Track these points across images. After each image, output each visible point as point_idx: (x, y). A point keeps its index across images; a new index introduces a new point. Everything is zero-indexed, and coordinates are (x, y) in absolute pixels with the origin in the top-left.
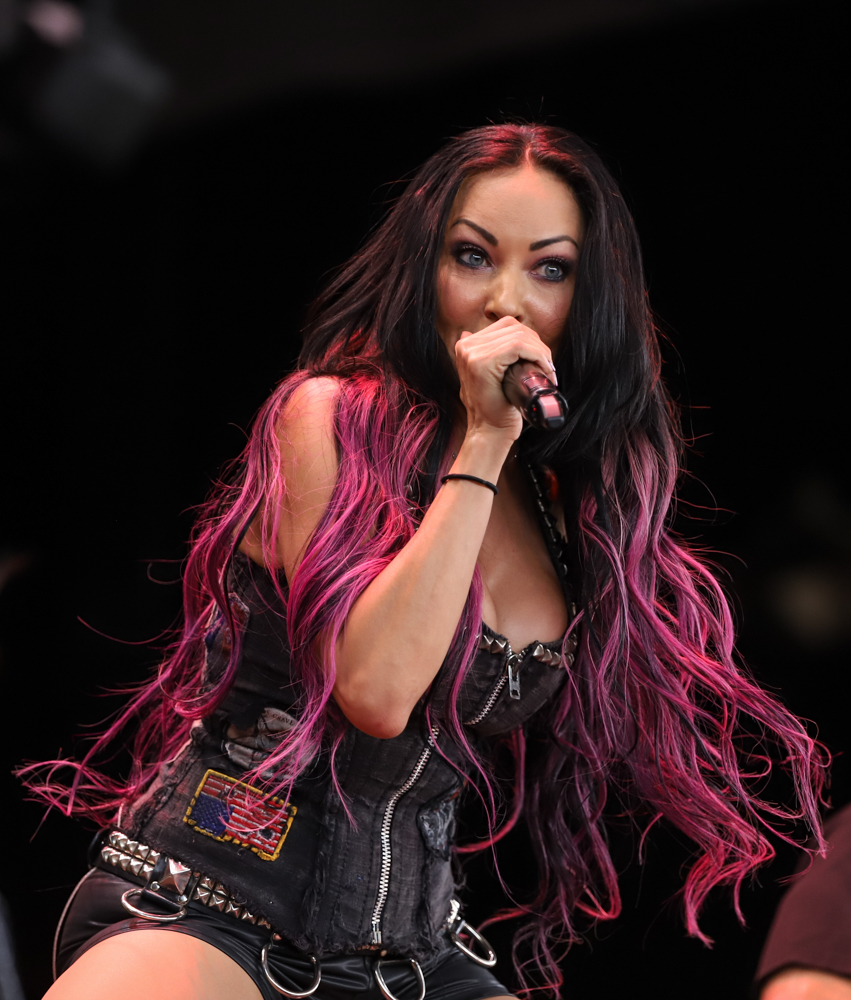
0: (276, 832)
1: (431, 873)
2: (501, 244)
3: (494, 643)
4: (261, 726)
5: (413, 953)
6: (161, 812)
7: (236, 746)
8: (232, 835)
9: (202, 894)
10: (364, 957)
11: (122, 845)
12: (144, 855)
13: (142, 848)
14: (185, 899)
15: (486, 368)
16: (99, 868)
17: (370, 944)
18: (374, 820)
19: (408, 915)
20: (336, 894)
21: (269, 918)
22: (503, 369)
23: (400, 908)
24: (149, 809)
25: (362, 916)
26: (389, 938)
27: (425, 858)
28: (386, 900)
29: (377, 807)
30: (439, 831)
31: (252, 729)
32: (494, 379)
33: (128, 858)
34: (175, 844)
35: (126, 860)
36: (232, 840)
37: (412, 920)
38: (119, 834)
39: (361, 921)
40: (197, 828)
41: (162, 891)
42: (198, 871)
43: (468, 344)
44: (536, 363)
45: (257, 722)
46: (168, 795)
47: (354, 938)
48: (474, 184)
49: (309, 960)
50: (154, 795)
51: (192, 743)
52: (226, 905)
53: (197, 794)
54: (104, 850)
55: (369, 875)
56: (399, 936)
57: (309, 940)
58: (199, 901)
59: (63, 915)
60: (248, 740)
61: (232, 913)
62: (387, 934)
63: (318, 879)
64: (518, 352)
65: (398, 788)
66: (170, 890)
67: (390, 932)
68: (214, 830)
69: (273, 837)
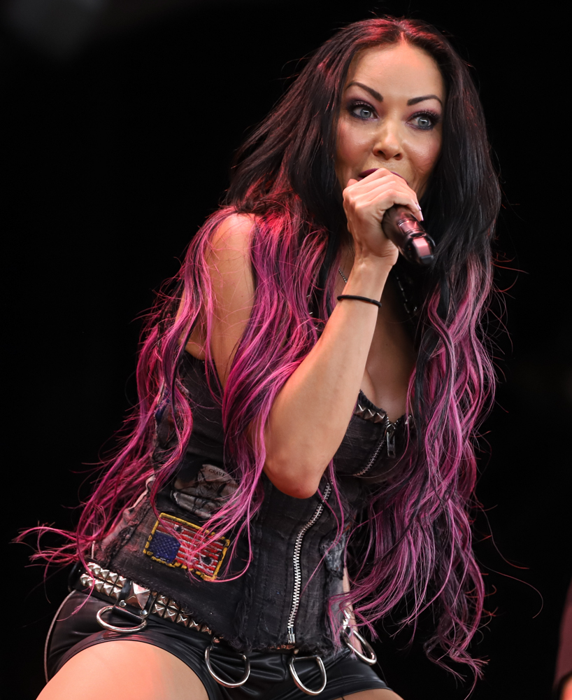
0: (214, 558)
1: (331, 589)
2: (385, 100)
3: (376, 415)
4: (201, 479)
5: (319, 650)
6: (126, 547)
7: (182, 495)
8: (180, 562)
9: (158, 609)
10: (281, 655)
11: (97, 573)
12: (114, 580)
13: (112, 575)
14: (146, 613)
15: (369, 214)
16: (79, 590)
17: (287, 644)
18: (288, 549)
19: (314, 621)
20: (261, 606)
21: (210, 625)
22: (382, 213)
23: (308, 616)
24: (116, 544)
25: (280, 622)
26: (301, 638)
27: (326, 578)
28: (298, 610)
29: (290, 539)
30: (336, 556)
31: (194, 482)
32: (376, 221)
33: (102, 582)
34: (137, 571)
35: (100, 584)
36: (181, 566)
37: (317, 625)
38: (94, 564)
39: (280, 626)
40: (154, 558)
41: (128, 607)
42: (155, 591)
43: (354, 193)
44: (407, 207)
45: (197, 476)
46: (131, 534)
47: (275, 639)
48: (363, 57)
49: (241, 658)
50: (120, 533)
51: (148, 493)
52: (177, 617)
53: (153, 532)
54: (83, 577)
55: (285, 591)
56: (308, 637)
57: (242, 641)
58: (157, 614)
59: (51, 627)
60: (190, 490)
61: (182, 622)
62: (299, 636)
63: (247, 594)
64: (393, 200)
65: (305, 523)
66: (134, 607)
67: (302, 634)
68: (167, 559)
69: (212, 563)
